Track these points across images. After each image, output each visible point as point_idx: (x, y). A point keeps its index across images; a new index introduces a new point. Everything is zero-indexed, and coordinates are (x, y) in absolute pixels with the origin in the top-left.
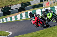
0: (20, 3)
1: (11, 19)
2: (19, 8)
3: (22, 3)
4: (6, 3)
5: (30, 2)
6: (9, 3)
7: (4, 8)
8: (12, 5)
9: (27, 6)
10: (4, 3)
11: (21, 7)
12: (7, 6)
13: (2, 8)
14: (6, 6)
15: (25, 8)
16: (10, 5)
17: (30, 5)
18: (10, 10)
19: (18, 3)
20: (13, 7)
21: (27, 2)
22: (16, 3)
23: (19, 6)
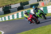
0: (19, 2)
1: (9, 18)
2: (18, 7)
3: (21, 2)
4: (7, 2)
5: (28, 2)
6: (9, 3)
7: (4, 7)
8: (12, 4)
9: (25, 6)
10: (5, 2)
11: (20, 6)
12: (8, 6)
13: (3, 7)
14: (6, 6)
15: (23, 7)
16: (10, 5)
17: (29, 4)
18: (10, 9)
19: (17, 2)
20: (13, 6)
21: (26, 2)
22: (16, 3)
23: (19, 5)
